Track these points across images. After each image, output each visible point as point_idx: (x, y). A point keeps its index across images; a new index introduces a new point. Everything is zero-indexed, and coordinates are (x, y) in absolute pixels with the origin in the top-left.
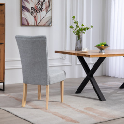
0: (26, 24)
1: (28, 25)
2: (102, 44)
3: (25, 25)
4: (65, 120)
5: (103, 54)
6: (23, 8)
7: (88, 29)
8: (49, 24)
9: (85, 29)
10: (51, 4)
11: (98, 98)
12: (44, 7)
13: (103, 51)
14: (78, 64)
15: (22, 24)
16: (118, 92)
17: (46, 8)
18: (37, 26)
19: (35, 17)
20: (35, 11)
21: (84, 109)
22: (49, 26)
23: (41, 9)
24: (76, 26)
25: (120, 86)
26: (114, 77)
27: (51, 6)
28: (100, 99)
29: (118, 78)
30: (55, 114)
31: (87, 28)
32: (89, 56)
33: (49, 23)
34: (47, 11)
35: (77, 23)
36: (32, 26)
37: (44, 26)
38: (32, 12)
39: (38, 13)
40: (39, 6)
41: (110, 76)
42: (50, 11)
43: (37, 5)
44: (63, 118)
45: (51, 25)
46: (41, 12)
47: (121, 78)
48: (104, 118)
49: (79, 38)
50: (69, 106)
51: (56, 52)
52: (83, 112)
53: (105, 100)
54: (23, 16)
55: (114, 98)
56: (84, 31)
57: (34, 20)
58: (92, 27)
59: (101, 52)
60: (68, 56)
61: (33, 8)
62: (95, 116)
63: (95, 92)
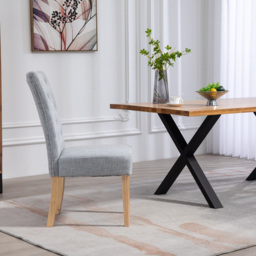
0: (43, 47)
1: (47, 50)
2: (212, 87)
3: (41, 51)
4: (144, 252)
5: (215, 108)
6: (35, 13)
7: (180, 55)
8: (90, 47)
9: (173, 56)
10: (94, 4)
11: (206, 203)
12: (79, 10)
13: (214, 102)
14: (153, 130)
15: (34, 49)
16: (246, 188)
17: (84, 13)
18: (67, 51)
19: (61, 33)
20: (61, 19)
21: (181, 226)
22: (91, 50)
23: (73, 15)
24: (155, 49)
25: (248, 175)
26: (231, 156)
27: (94, 8)
28: (211, 205)
29: (238, 158)
30: (121, 240)
31: (177, 53)
32: (186, 114)
33: (91, 44)
34: (86, 20)
35: (157, 43)
36: (55, 51)
37: (81, 50)
38: (55, 22)
39: (68, 25)
40: (70, 8)
41: (223, 155)
42: (93, 20)
43: (65, 7)
44: (139, 247)
45: (95, 48)
46: (74, 22)
47: (246, 159)
48: (226, 244)
49: (161, 75)
50: (148, 222)
51: (113, 106)
52: (179, 234)
53: (221, 207)
54: (35, 31)
55: (239, 202)
56: (171, 60)
57: (59, 39)
58: (188, 51)
59: (210, 104)
60: (132, 113)
61: (56, 14)
62: (208, 242)
63: (199, 190)
